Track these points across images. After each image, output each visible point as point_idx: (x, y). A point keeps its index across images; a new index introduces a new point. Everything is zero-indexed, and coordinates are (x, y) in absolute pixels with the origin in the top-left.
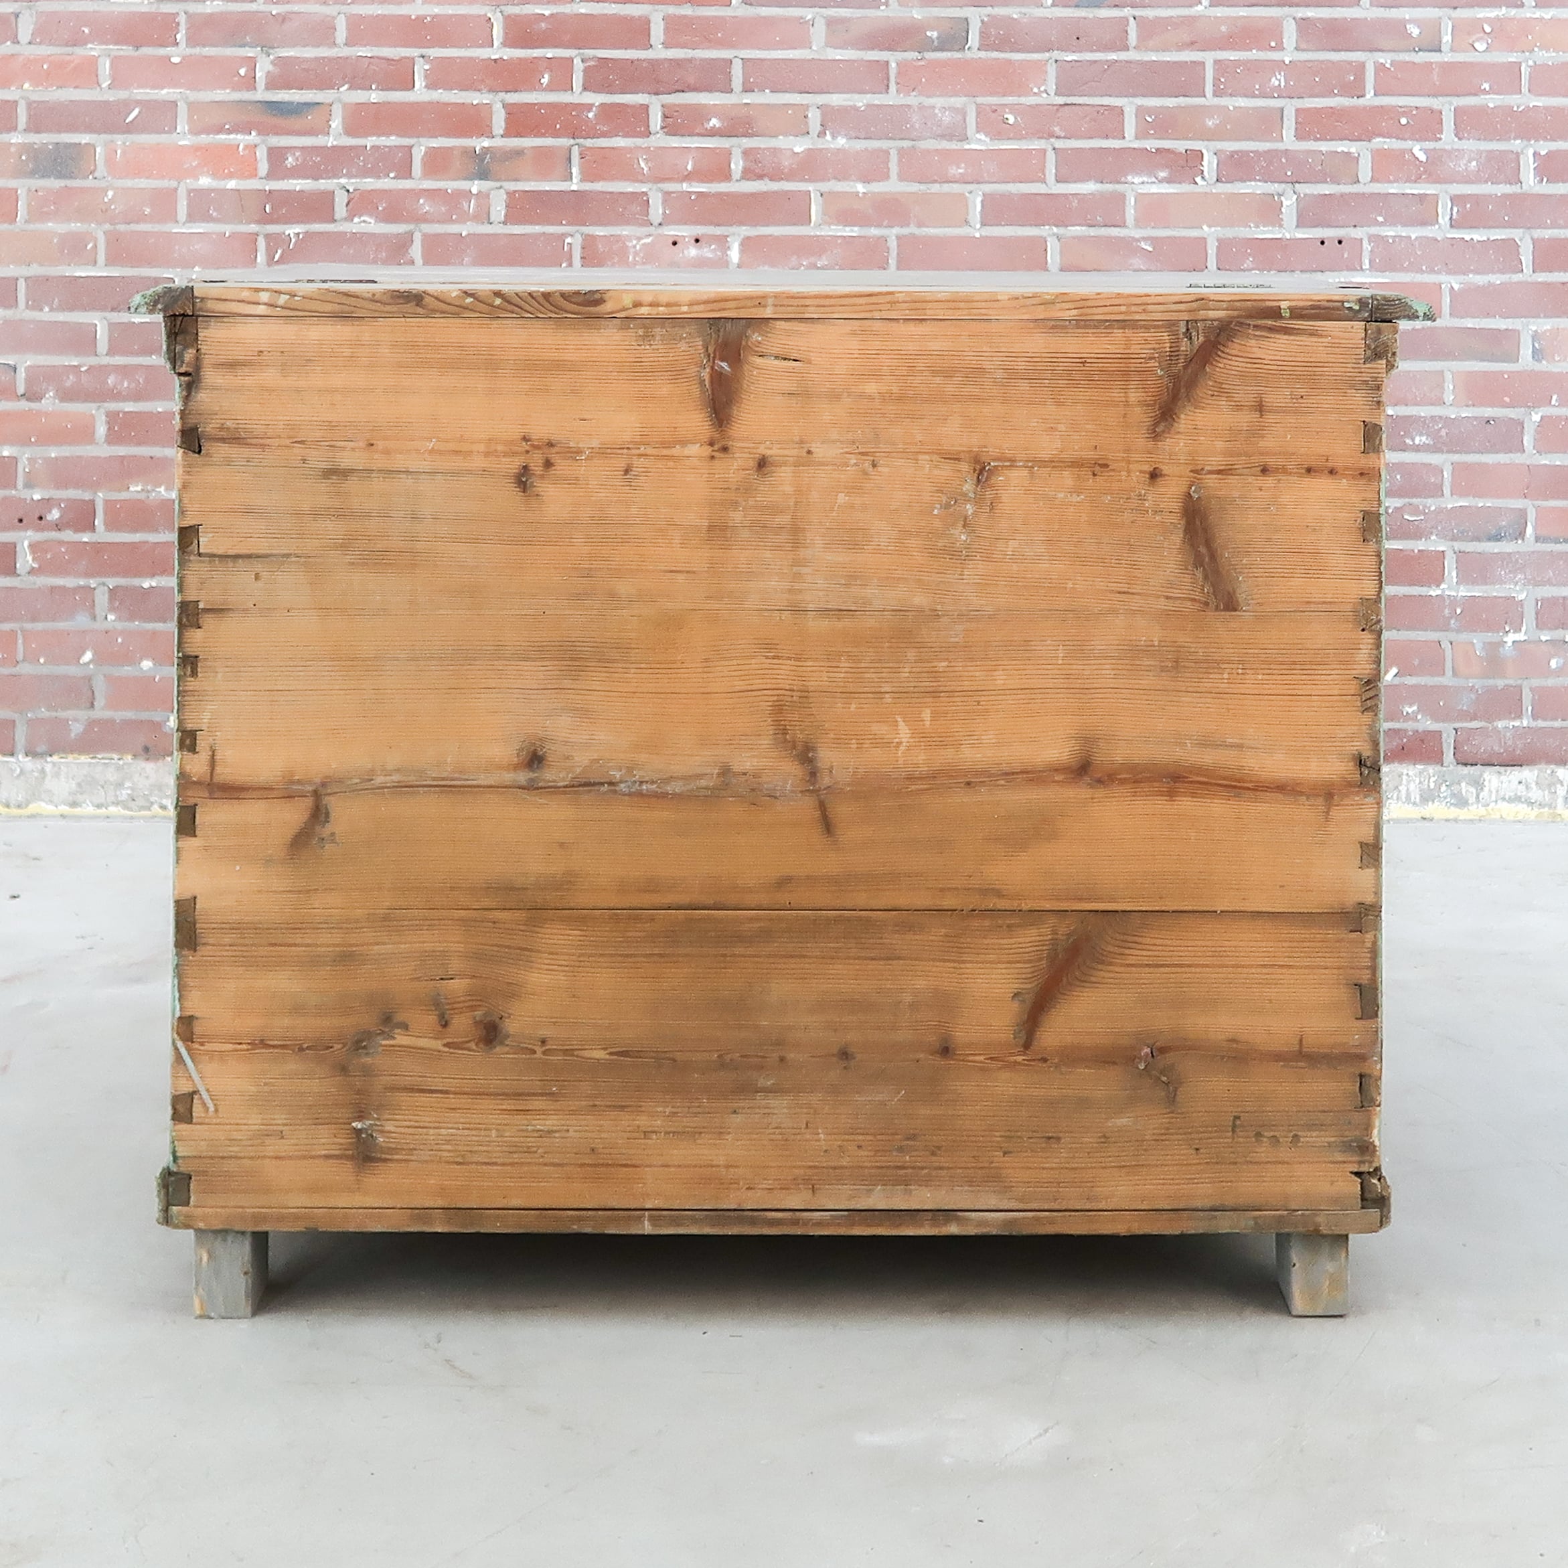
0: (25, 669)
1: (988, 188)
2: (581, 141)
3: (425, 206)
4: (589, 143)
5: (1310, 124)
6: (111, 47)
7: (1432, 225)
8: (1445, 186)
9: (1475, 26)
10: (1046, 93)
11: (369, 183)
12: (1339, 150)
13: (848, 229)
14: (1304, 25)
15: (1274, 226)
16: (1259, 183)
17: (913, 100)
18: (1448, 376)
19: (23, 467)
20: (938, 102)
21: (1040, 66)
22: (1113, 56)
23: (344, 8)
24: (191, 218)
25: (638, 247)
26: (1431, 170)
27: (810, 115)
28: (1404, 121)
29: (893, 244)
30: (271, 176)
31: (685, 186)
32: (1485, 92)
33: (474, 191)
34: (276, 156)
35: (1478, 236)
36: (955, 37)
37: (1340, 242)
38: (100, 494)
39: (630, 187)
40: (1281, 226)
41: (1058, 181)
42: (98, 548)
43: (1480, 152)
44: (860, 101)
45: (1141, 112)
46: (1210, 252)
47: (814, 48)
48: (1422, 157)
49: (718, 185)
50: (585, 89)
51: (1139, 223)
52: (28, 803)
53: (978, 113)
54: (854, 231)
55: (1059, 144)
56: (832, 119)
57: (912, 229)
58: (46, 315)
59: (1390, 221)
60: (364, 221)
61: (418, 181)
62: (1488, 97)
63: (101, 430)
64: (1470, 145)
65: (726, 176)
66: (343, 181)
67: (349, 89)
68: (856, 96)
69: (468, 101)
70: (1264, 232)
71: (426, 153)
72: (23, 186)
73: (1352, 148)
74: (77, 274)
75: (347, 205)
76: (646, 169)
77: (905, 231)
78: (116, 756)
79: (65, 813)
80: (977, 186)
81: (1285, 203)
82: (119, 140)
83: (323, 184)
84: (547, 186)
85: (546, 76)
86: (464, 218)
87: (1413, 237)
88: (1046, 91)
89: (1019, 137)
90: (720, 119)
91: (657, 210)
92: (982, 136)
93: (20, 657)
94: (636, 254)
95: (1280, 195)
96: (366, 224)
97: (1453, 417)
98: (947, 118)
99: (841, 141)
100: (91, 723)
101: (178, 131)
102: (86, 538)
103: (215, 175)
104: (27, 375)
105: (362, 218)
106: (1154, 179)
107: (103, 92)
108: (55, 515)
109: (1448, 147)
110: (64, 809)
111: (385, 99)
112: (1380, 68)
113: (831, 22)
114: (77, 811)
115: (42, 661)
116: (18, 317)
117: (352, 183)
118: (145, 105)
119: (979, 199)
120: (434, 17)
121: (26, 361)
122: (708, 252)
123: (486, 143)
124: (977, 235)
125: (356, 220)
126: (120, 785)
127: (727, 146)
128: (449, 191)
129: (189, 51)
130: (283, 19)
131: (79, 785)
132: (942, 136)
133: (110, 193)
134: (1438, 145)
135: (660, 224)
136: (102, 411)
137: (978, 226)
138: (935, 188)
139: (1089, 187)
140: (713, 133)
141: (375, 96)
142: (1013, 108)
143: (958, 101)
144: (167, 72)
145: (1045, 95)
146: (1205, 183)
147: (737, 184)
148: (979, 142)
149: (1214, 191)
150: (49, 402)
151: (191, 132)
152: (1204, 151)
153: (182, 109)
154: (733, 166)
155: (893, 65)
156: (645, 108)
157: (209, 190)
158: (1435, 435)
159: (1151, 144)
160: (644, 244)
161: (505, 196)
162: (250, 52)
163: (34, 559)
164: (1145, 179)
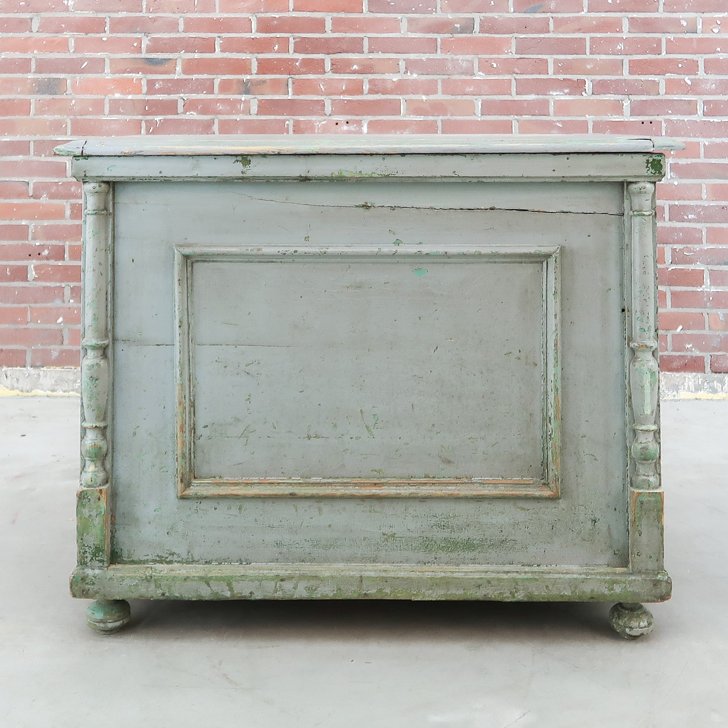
0: (31, 326)
1: (484, 97)
2: (293, 76)
3: (220, 106)
4: (297, 77)
5: (636, 67)
6: (75, 33)
7: (694, 114)
8: (700, 96)
9: (713, 21)
10: (511, 53)
11: (194, 96)
12: (650, 79)
13: (418, 117)
14: (632, 21)
15: (619, 115)
16: (612, 95)
17: (448, 56)
18: (704, 186)
19: (31, 229)
20: (460, 57)
21: (508, 41)
22: (542, 36)
23: (183, 15)
24: (111, 113)
25: (320, 126)
26: (694, 89)
27: (400, 64)
28: (680, 66)
29: (439, 124)
30: (148, 93)
31: (342, 97)
32: (718, 52)
33: (243, 99)
34: (151, 83)
35: (716, 120)
36: (468, 27)
37: (651, 123)
38: (67, 243)
39: (316, 98)
40: (623, 115)
41: (517, 94)
42: (66, 268)
43: (716, 80)
44: (424, 57)
45: (556, 61)
46: (589, 127)
47: (402, 32)
48: (689, 83)
49: (357, 96)
50: (295, 52)
51: (555, 114)
52: (32, 390)
53: (479, 62)
54: (422, 118)
55: (518, 77)
56: (411, 66)
57: (448, 117)
58: (43, 158)
59: (675, 113)
60: (191, 114)
61: (217, 95)
62: (719, 54)
63: (68, 212)
64: (712, 77)
65: (361, 92)
66: (182, 95)
67: (185, 52)
68: (422, 55)
69: (240, 57)
70: (615, 118)
71: (220, 81)
72: (33, 98)
73: (656, 78)
74: (58, 139)
75: (184, 106)
76: (323, 89)
77: (446, 118)
78: (73, 368)
79: (49, 395)
80: (479, 96)
81: (625, 104)
82: (78, 76)
83: (173, 97)
84: (277, 97)
85: (277, 46)
86: (238, 112)
87: (686, 120)
88: (511, 52)
89: (499, 74)
90: (358, 66)
91: (328, 108)
92: (481, 73)
93: (29, 320)
94: (319, 129)
95: (622, 101)
96: (193, 115)
97: (706, 205)
98: (465, 65)
99: (415, 76)
100: (62, 352)
101: (105, 72)
102: (60, 263)
103: (122, 93)
104: (34, 187)
105: (191, 113)
106: (562, 93)
107: (70, 55)
108: (46, 253)
109: (701, 78)
110: (49, 393)
111: (201, 57)
112: (668, 41)
113: (410, 20)
114: (54, 394)
115: (39, 322)
116: (30, 159)
117: (186, 96)
118: (90, 60)
119: (480, 103)
120: (224, 18)
121: (34, 180)
122: (352, 128)
123: (248, 77)
124: (479, 120)
125: (188, 113)
126: (75, 381)
127: (361, 78)
128: (231, 100)
129: (111, 35)
130: (154, 20)
131: (56, 381)
132: (462, 73)
133: (73, 101)
134: (697, 77)
135: (330, 115)
136: (69, 203)
137: (480, 115)
138: (459, 97)
139: (532, 97)
140: (355, 72)
141: (197, 56)
142: (495, 60)
143: (469, 57)
144: (100, 45)
145: (511, 54)
146: (586, 95)
147: (366, 96)
148: (480, 76)
149: (591, 99)
150: (44, 200)
151: (111, 73)
152: (586, 80)
153: (107, 62)
154: (364, 87)
155: (439, 40)
156: (323, 60)
157: (119, 100)
158: (698, 214)
159: (561, 77)
160: (323, 124)
161: (257, 102)
162: (139, 35)
163: (36, 274)
164: (558, 93)
